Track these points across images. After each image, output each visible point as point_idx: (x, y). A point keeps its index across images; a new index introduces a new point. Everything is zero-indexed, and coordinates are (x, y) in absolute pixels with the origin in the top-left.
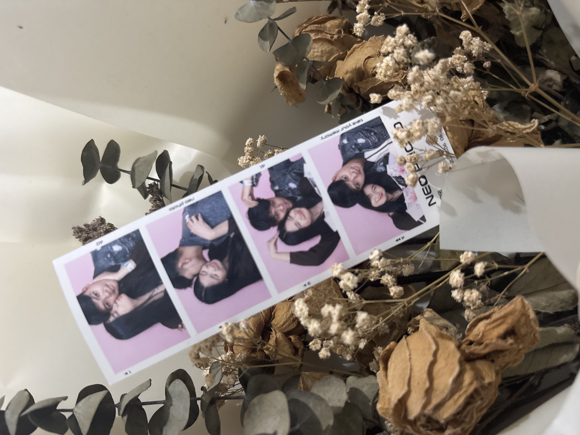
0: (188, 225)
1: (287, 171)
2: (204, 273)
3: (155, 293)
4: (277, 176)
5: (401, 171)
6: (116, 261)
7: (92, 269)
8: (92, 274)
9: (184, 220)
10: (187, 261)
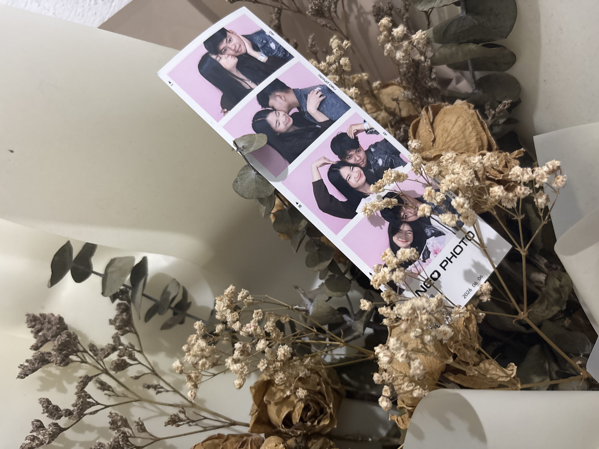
0: (312, 91)
1: (390, 154)
2: (277, 114)
3: (247, 82)
4: (382, 148)
5: (434, 251)
6: (263, 48)
7: (250, 32)
8: (246, 33)
9: (315, 87)
10: (283, 98)
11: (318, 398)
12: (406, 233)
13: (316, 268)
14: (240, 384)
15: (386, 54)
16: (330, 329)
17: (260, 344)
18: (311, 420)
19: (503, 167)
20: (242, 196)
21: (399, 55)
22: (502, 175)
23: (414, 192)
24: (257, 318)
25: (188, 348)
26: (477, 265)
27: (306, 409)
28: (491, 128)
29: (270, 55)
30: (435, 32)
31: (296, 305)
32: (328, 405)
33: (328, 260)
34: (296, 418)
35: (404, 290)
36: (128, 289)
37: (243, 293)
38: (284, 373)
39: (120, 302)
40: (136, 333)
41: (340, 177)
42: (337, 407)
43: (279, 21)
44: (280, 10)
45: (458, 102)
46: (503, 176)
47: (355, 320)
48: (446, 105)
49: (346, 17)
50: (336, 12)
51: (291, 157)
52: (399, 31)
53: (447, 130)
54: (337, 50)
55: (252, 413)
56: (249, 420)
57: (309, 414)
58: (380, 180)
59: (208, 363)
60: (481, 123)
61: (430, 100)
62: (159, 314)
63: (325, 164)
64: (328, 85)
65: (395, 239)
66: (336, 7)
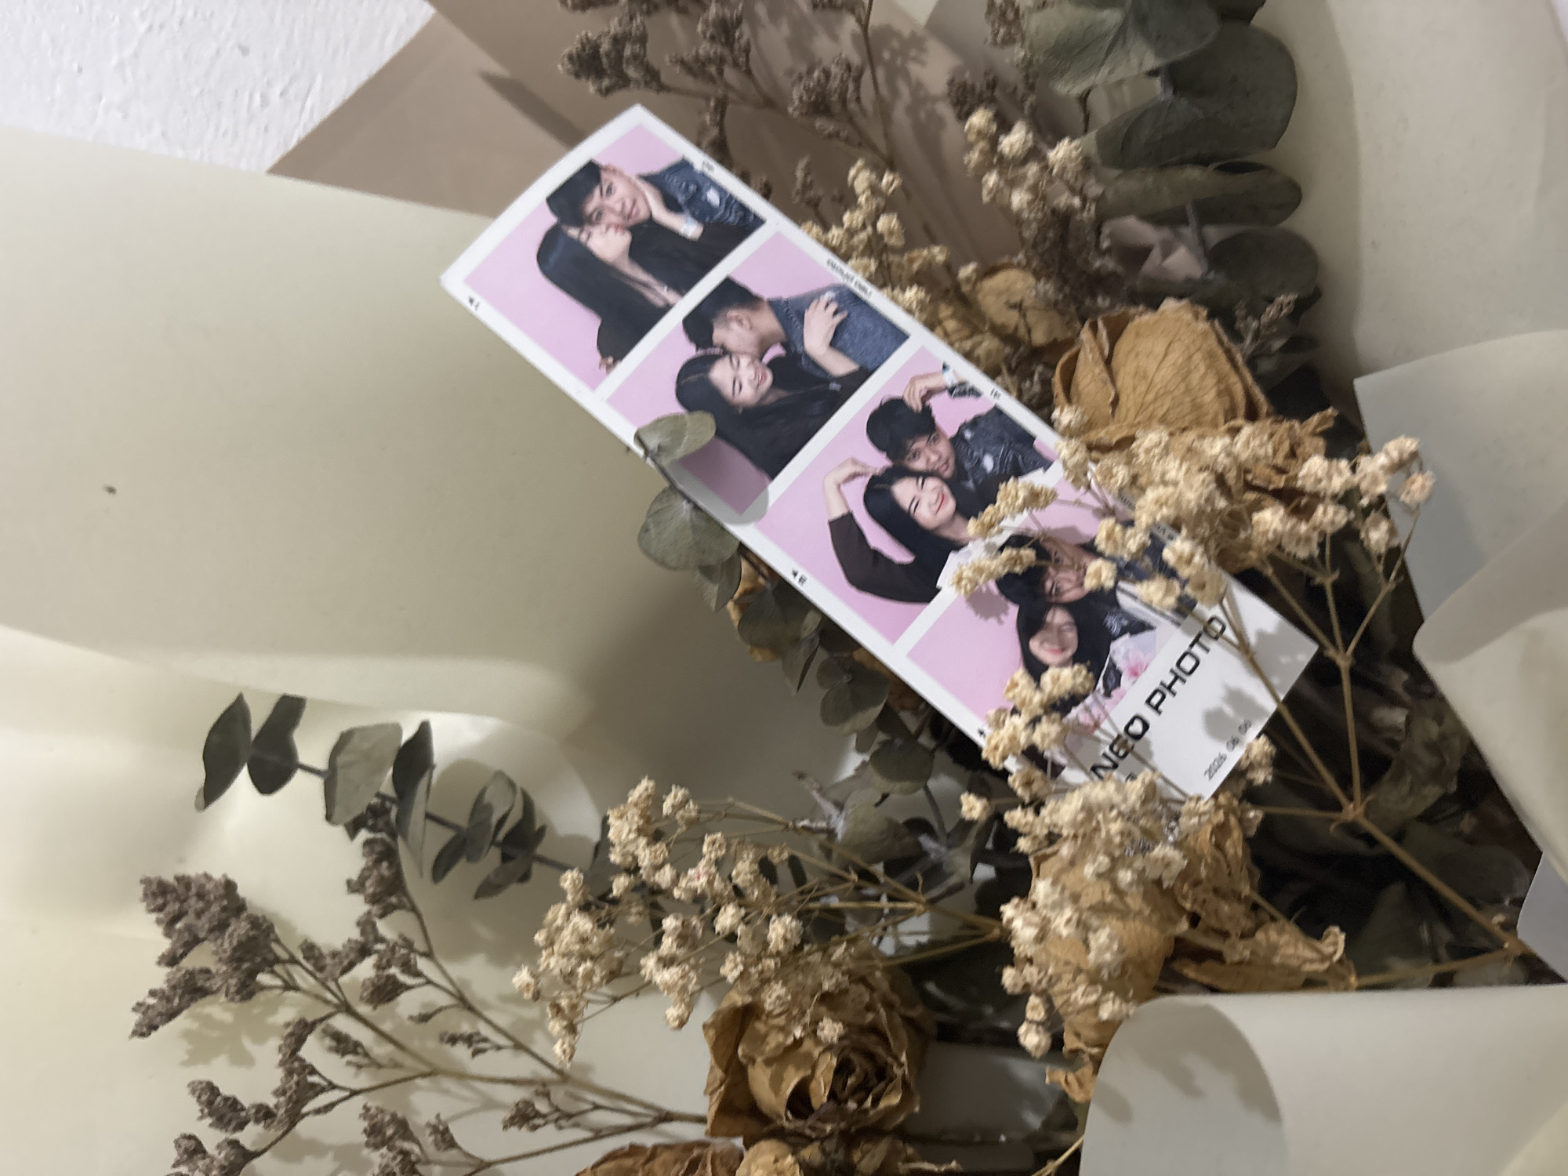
0: (815, 302)
1: (1010, 442)
2: (735, 363)
3: (658, 290)
4: (991, 428)
5: (1131, 669)
6: (689, 203)
8: (646, 172)
11: (870, 1042)
12: (1060, 631)
13: (847, 727)
14: (679, 1017)
15: (986, 198)
16: (888, 871)
17: (724, 916)
18: (858, 1096)
19: (1287, 457)
20: (662, 563)
21: (1019, 199)
22: (1284, 477)
23: (1073, 530)
24: (713, 856)
25: (547, 939)
26: (1235, 697)
27: (843, 1069)
28: (1252, 362)
29: (707, 219)
30: (1103, 142)
31: (803, 819)
32: (896, 1058)
33: (875, 704)
34: (820, 1092)
35: (1063, 768)
36: (388, 804)
37: (675, 796)
38: (785, 984)
39: (370, 836)
40: (414, 909)
41: (895, 506)
42: (918, 1062)
43: (722, 130)
44: (721, 106)
45: (1169, 305)
46: (1287, 480)
47: (949, 847)
48: (1141, 314)
49: (884, 110)
50: (858, 99)
51: (773, 466)
52: (1015, 140)
53: (1145, 377)
54: (867, 200)
55: (710, 1089)
56: (705, 1106)
57: (850, 1081)
58: (990, 509)
59: (598, 971)
60: (1228, 352)
61: (1100, 300)
62: (469, 860)
63: (854, 476)
64: (852, 286)
65: (1034, 645)
66: (857, 88)
